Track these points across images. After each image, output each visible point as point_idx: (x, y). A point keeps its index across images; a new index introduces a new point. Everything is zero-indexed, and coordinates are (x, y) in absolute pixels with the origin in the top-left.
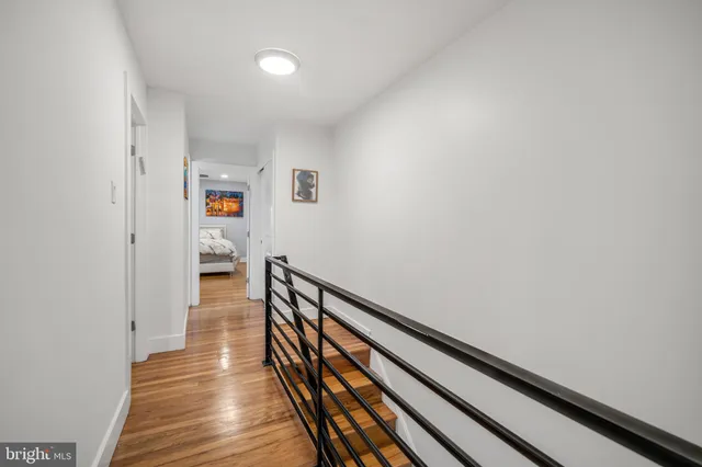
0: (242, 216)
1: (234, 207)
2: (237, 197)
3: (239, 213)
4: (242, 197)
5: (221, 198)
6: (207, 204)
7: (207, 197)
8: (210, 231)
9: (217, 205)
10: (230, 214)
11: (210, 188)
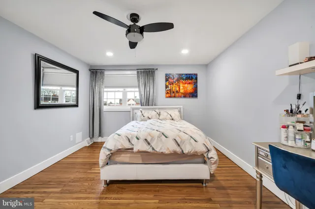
0: (196, 96)
1: (190, 88)
2: (192, 78)
3: (194, 94)
4: (196, 79)
5: (178, 80)
6: (167, 87)
7: (167, 80)
8: (170, 112)
9: (174, 88)
10: (186, 95)
11: (168, 72)
